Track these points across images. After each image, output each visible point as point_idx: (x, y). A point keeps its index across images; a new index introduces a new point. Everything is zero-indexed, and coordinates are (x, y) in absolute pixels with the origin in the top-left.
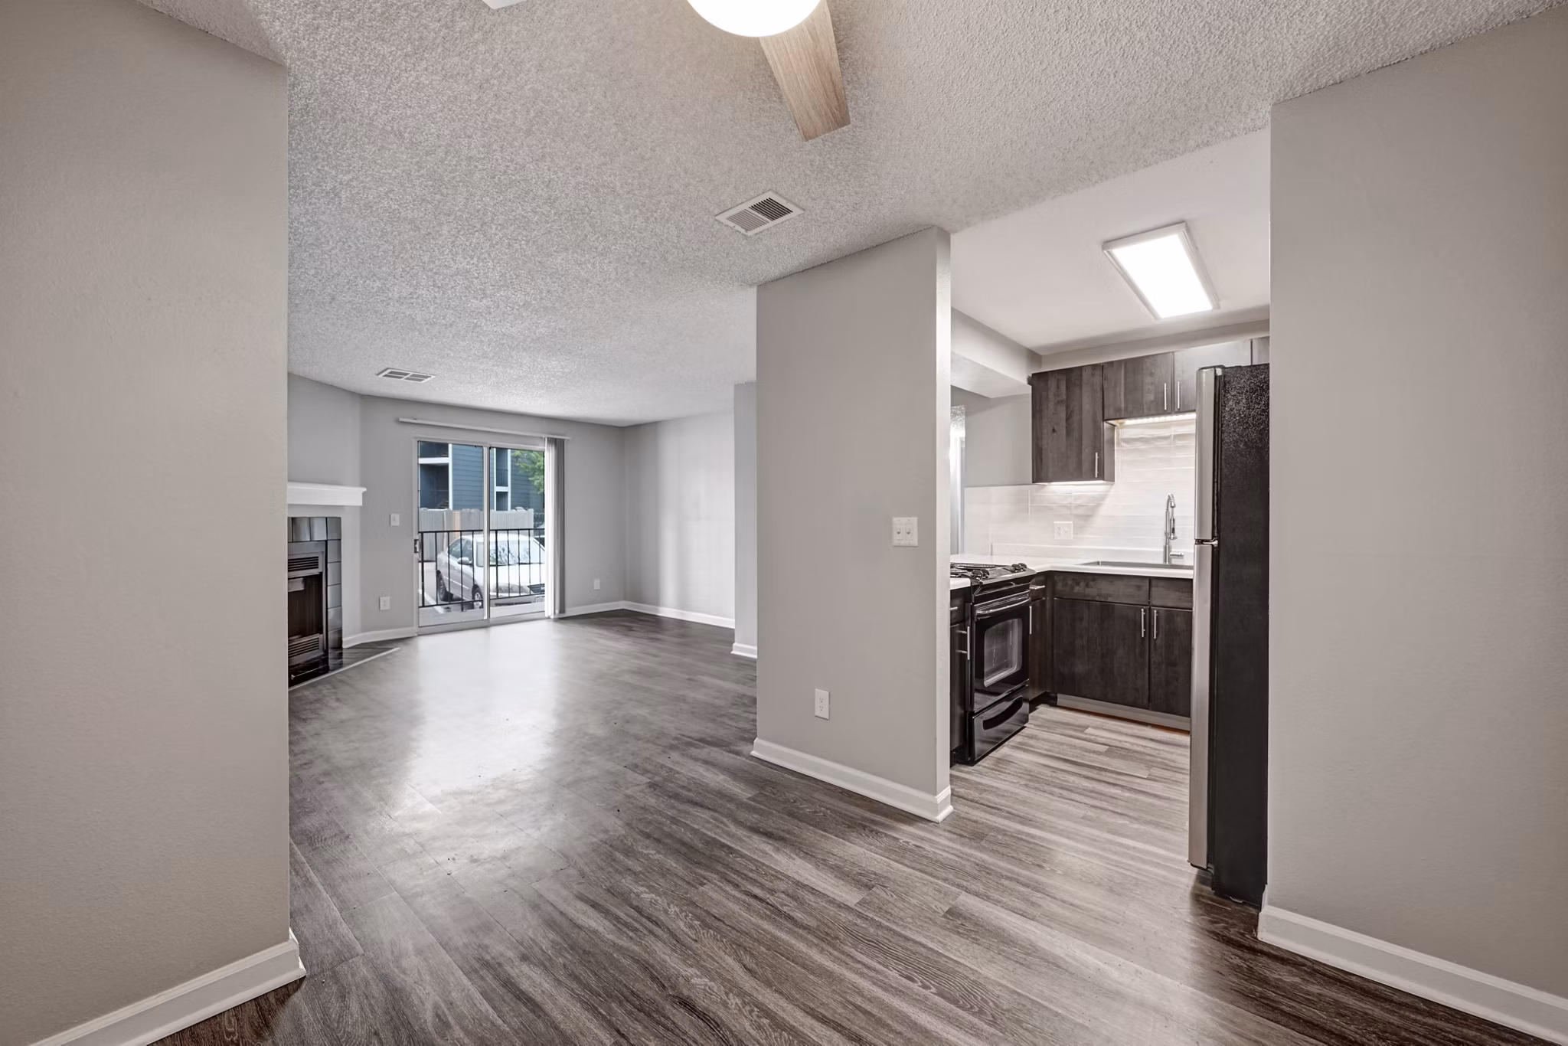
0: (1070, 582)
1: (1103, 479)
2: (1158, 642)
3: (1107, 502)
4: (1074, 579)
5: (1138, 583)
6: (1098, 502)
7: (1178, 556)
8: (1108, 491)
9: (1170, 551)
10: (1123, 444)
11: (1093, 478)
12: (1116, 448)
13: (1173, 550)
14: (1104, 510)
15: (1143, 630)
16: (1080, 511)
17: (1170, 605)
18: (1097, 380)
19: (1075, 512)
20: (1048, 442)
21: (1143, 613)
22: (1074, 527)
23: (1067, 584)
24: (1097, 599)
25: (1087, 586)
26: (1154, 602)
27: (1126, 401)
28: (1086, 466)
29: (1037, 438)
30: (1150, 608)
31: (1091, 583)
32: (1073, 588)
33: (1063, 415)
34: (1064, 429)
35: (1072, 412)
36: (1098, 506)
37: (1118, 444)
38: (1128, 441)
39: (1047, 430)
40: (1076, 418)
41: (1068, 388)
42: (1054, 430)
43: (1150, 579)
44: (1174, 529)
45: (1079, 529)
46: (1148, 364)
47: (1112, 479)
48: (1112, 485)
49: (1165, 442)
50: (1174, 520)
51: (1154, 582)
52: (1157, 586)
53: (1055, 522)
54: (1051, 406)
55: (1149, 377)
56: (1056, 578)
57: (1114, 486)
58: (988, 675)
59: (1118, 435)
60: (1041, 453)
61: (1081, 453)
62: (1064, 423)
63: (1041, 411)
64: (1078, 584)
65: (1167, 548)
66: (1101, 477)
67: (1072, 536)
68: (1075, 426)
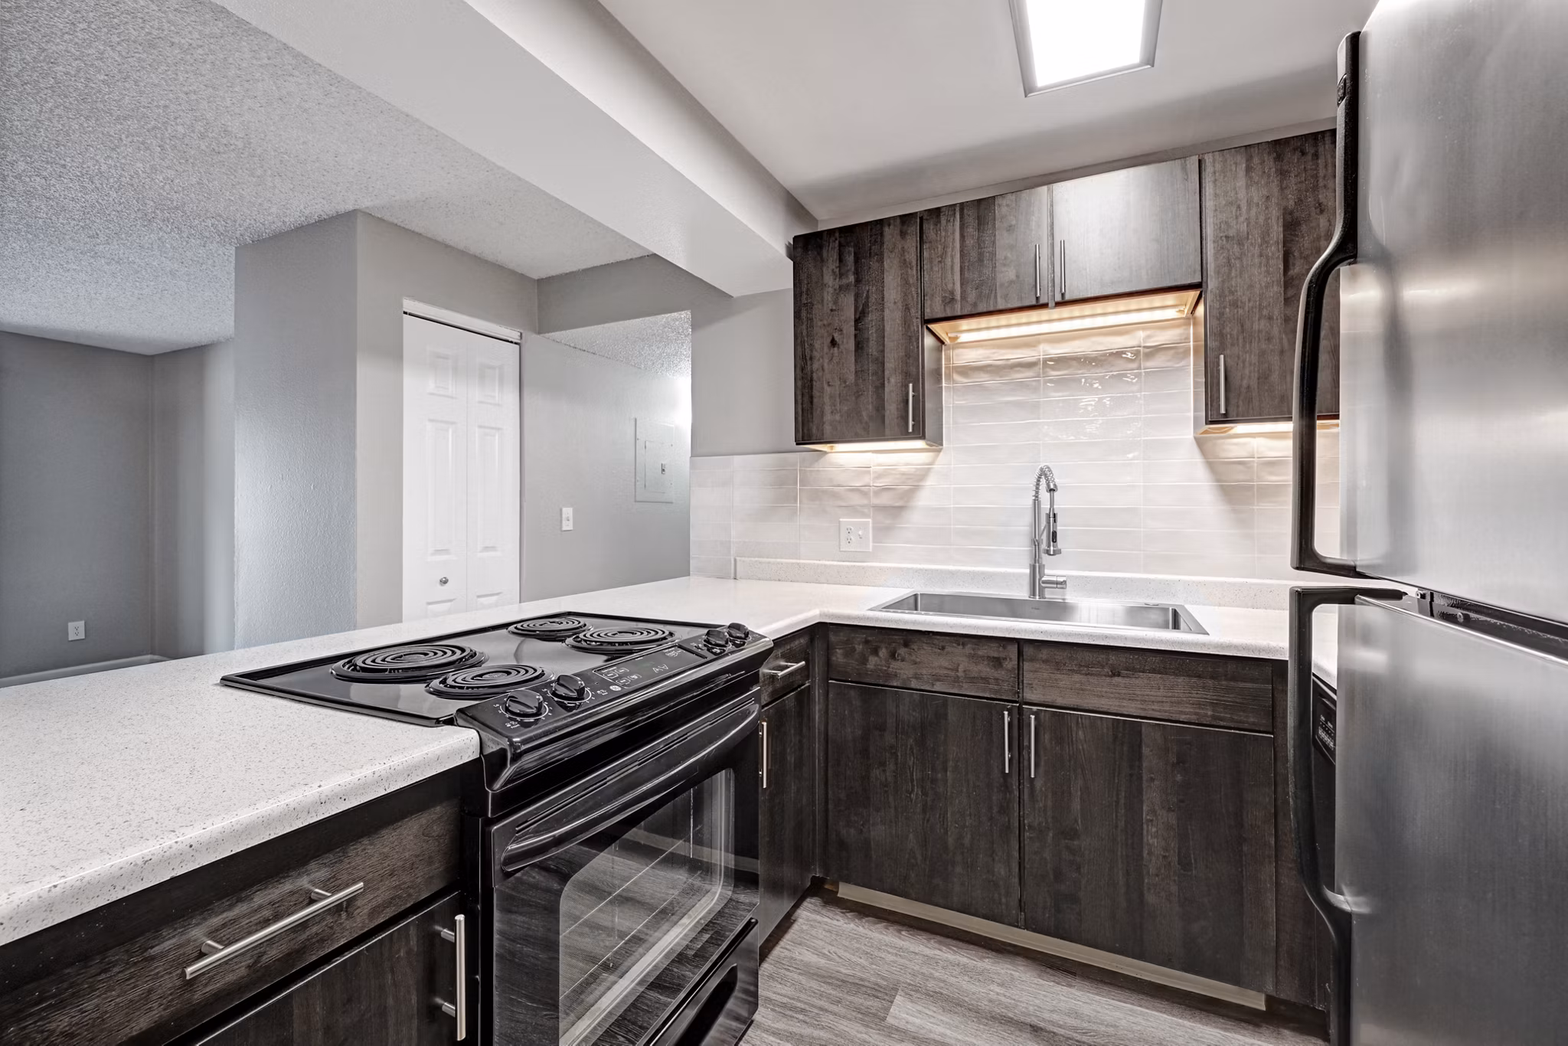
0: (859, 648)
1: (923, 437)
2: (1038, 784)
3: (930, 482)
4: (867, 642)
5: (993, 651)
6: (915, 482)
7: (1057, 583)
8: (932, 463)
9: (1042, 575)
10: (956, 377)
11: (905, 435)
12: (944, 385)
13: (1047, 571)
14: (924, 499)
15: (1007, 756)
16: (885, 499)
17: (1060, 701)
18: (911, 243)
19: (876, 501)
20: (823, 362)
21: (1007, 719)
22: (874, 528)
23: (853, 650)
24: (914, 684)
25: (893, 655)
26: (1029, 695)
27: (964, 282)
28: (891, 409)
29: (804, 357)
30: (1020, 709)
31: (902, 651)
32: (864, 660)
33: (850, 313)
34: (853, 338)
35: (866, 305)
36: (915, 489)
37: (949, 377)
38: (966, 371)
39: (820, 344)
40: (872, 317)
41: (857, 260)
42: (833, 343)
43: (1020, 643)
44: (1055, 534)
45: (882, 532)
46: (1004, 210)
47: (937, 441)
48: (940, 451)
49: (1029, 373)
50: (1055, 515)
51: (1028, 651)
52: (1032, 660)
53: (841, 520)
54: (828, 297)
55: (1005, 234)
56: (833, 638)
57: (941, 453)
58: (570, 1009)
59: (948, 359)
60: (811, 388)
61: (883, 385)
62: (851, 329)
63: (809, 306)
64: (875, 652)
65: (1036, 569)
66: (919, 433)
67: (871, 544)
68: (872, 333)
